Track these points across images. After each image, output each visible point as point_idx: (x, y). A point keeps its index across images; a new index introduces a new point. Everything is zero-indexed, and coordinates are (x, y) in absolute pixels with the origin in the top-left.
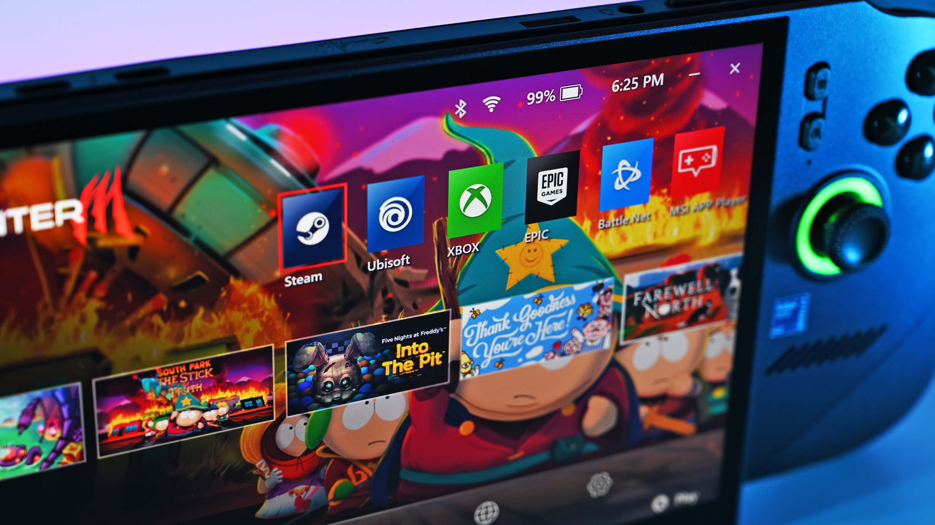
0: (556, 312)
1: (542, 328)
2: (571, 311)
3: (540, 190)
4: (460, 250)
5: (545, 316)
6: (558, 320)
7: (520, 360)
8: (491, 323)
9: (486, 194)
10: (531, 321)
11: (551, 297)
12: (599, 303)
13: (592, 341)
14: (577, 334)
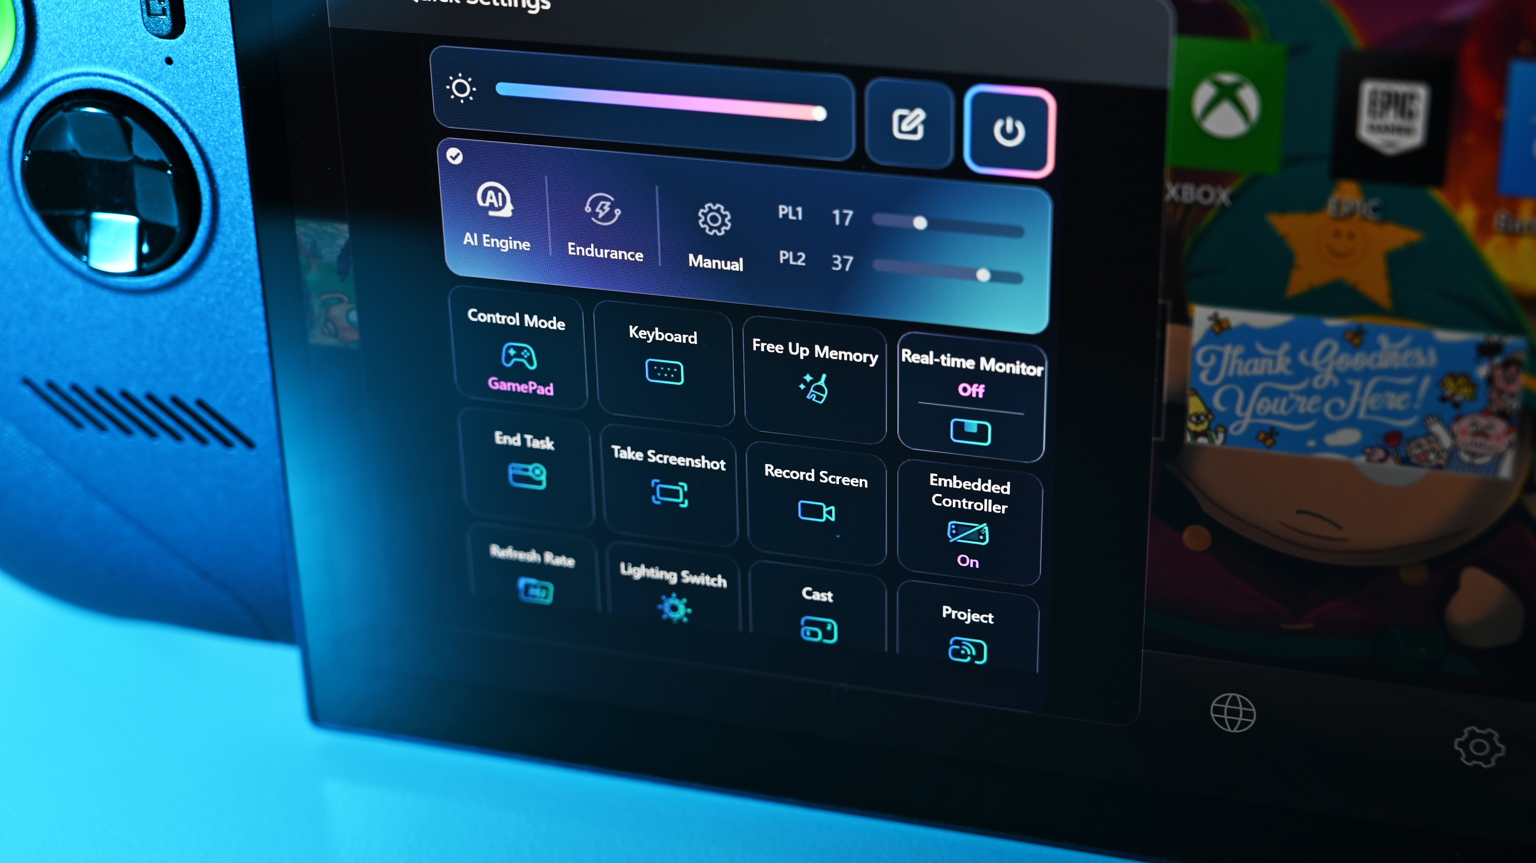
0: (1391, 372)
1: (1362, 393)
2: (1426, 382)
3: (1365, 120)
4: (1190, 193)
5: (1366, 375)
6: (1398, 389)
7: (1311, 443)
8: (1250, 354)
9: (1249, 96)
10: (1336, 372)
11: (1383, 340)
12: (1490, 380)
13: (1473, 455)
14: (1438, 429)
